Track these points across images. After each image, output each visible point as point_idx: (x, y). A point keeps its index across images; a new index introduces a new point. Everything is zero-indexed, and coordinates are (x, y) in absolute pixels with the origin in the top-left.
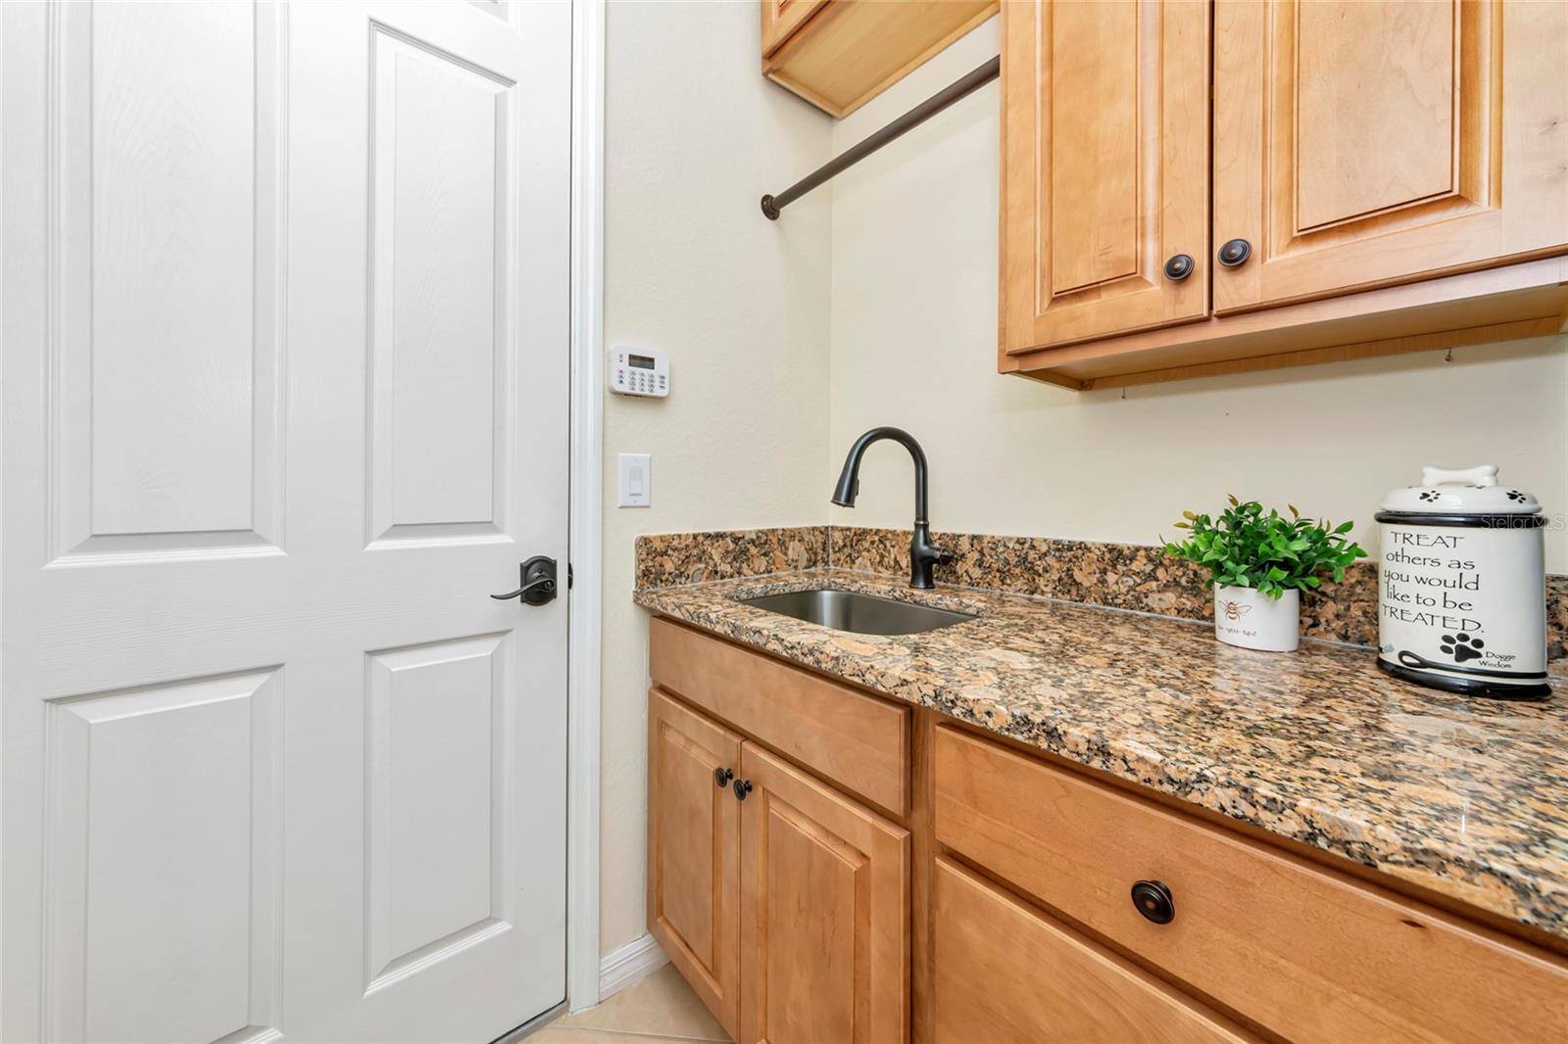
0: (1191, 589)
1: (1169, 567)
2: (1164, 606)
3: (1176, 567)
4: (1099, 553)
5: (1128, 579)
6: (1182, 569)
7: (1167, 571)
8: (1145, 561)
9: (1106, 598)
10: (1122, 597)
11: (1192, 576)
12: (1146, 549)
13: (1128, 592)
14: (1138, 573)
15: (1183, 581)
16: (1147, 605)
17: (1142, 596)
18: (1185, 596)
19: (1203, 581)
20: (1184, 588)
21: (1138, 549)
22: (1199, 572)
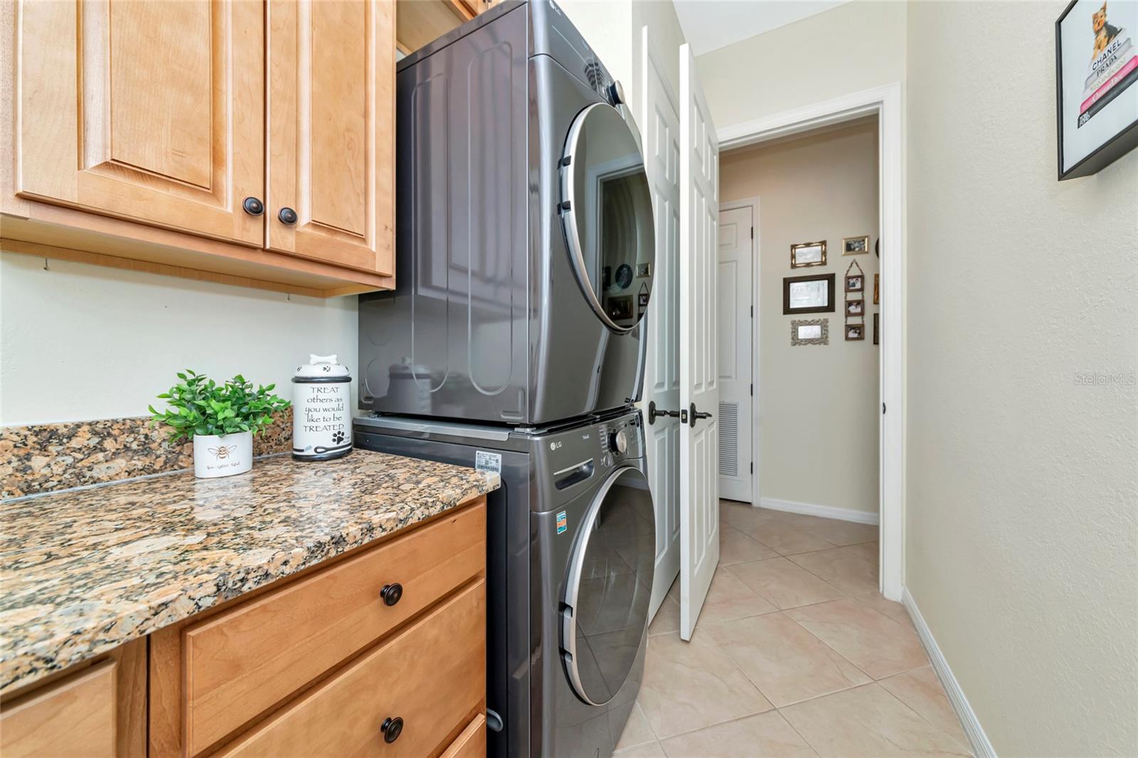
0: (142, 451)
1: (118, 436)
2: (112, 473)
3: (126, 434)
4: (16, 438)
5: (65, 458)
6: (133, 435)
7: (116, 440)
8: (89, 435)
9: (29, 486)
10: (56, 479)
11: (143, 440)
12: (90, 424)
13: (65, 472)
14: (80, 449)
15: (134, 446)
16: (91, 477)
17: (85, 470)
18: (136, 458)
19: (154, 442)
20: (135, 452)
21: (78, 426)
22: (150, 435)
